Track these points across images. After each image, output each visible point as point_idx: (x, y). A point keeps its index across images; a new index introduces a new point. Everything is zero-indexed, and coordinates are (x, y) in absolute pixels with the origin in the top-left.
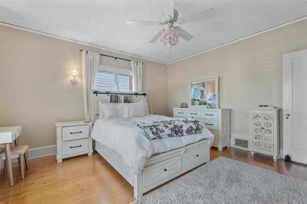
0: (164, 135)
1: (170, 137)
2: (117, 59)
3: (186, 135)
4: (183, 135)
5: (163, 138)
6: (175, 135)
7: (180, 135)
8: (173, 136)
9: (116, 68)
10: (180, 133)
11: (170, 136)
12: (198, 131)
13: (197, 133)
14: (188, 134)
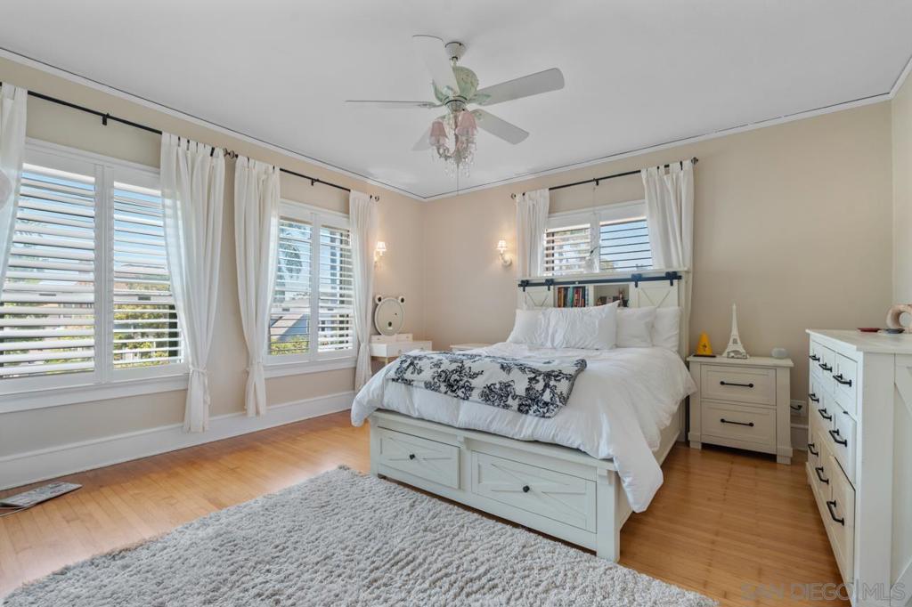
0: (419, 381)
1: (427, 388)
2: (600, 182)
3: (477, 402)
4: (468, 398)
5: (416, 387)
6: (443, 388)
7: (463, 395)
8: (437, 389)
9: (591, 209)
10: (463, 390)
11: (428, 386)
12: (535, 407)
13: (531, 412)
14: (487, 400)
